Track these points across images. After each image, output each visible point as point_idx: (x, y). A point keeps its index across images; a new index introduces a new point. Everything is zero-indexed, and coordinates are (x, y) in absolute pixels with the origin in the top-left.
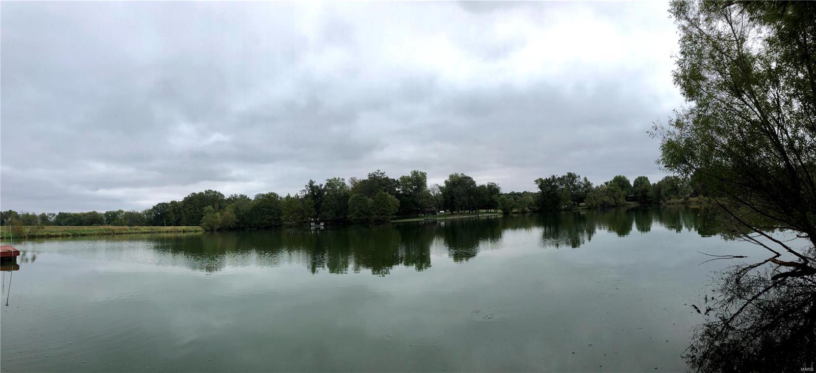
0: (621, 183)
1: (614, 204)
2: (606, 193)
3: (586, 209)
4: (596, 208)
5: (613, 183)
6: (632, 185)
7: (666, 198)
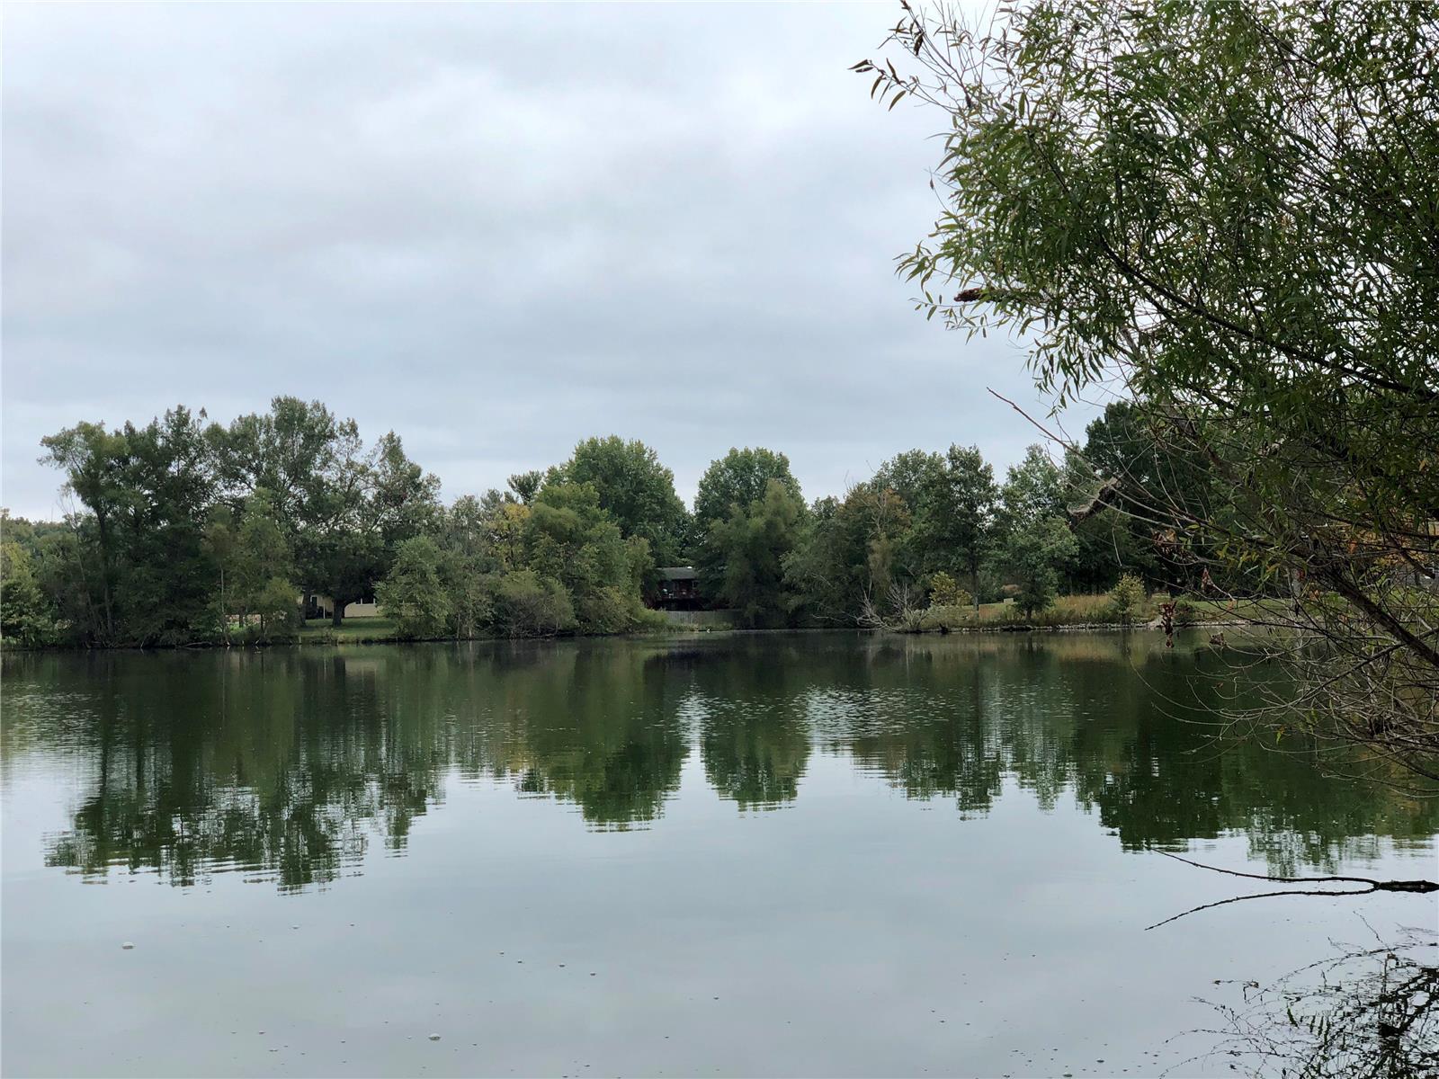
0: (619, 489)
1: (568, 619)
2: (519, 549)
3: (387, 641)
4: (451, 635)
5: (566, 488)
6: (690, 507)
7: (901, 595)
